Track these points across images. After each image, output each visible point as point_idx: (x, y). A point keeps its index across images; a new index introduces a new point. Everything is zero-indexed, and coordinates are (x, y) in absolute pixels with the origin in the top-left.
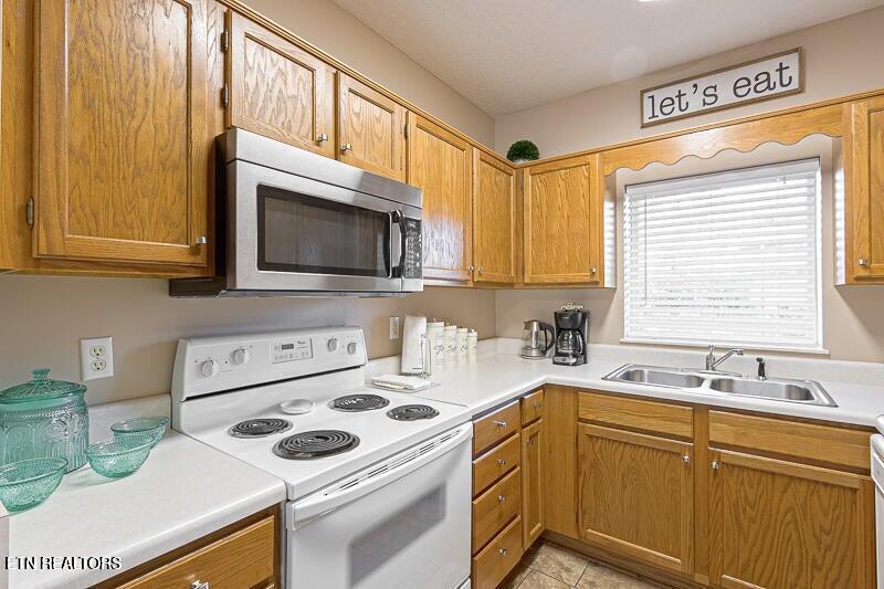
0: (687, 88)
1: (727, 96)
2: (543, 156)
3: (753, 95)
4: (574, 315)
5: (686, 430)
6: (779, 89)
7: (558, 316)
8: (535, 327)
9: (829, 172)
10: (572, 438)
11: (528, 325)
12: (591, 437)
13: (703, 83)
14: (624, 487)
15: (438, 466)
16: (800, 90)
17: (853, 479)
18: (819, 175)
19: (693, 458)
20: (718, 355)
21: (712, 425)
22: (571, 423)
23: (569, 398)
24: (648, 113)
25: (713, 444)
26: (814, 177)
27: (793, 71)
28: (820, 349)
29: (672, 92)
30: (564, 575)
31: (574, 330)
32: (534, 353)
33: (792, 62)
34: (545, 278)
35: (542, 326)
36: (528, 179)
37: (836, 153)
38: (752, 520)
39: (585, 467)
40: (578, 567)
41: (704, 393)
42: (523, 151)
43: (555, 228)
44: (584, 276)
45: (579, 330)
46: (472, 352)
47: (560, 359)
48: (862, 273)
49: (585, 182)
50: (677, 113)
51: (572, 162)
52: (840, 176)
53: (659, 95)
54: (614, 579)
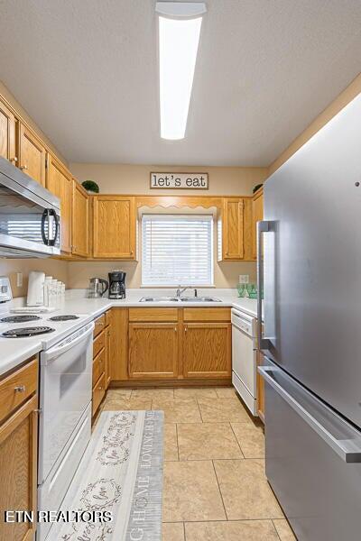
0: (169, 176)
1: (184, 185)
2: (101, 192)
3: (192, 186)
4: (120, 274)
5: (175, 318)
6: (201, 186)
7: (111, 275)
8: (97, 281)
9: (216, 221)
10: (125, 332)
11: (92, 280)
12: (135, 329)
13: (176, 176)
14: (150, 348)
15: (82, 345)
16: (207, 189)
17: (226, 325)
18: (212, 222)
19: (178, 328)
20: (181, 290)
21: (185, 314)
22: (125, 324)
23: (124, 313)
24: (153, 183)
25: (185, 322)
26: (210, 222)
27: (205, 181)
28: (213, 286)
29: (163, 176)
30: (124, 397)
31: (120, 282)
32: (96, 295)
33: (205, 177)
34: (106, 255)
35: (100, 281)
36: (96, 203)
37: (218, 214)
38: (197, 348)
39: (132, 344)
40: (128, 393)
41: (180, 303)
42: (90, 186)
43: (112, 230)
44: (128, 255)
45: (122, 281)
46: (63, 295)
47: (113, 296)
48: (226, 257)
49: (128, 209)
50: (165, 186)
51: (120, 198)
52: (220, 223)
53: (159, 176)
54: (145, 391)
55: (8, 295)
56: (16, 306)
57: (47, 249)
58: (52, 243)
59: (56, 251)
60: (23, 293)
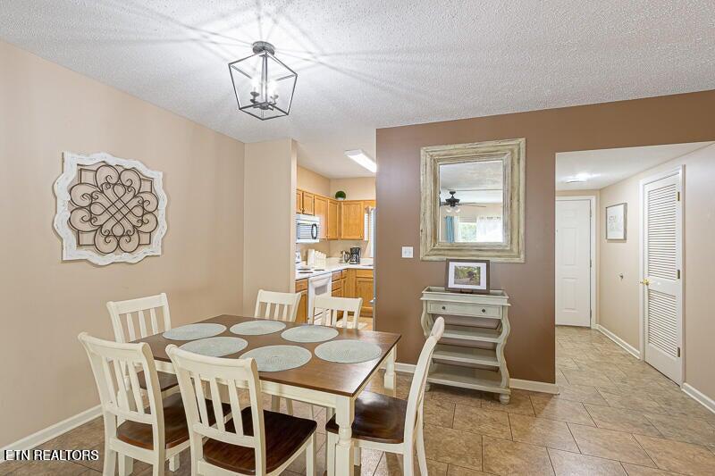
4: (356, 249)
7: (351, 249)
8: (344, 253)
12: (359, 281)
22: (355, 278)
32: (344, 261)
34: (347, 237)
35: (346, 253)
36: (343, 206)
42: (341, 195)
43: (351, 222)
44: (359, 237)
45: (357, 253)
47: (351, 262)
49: (359, 208)
51: (355, 203)
55: (299, 260)
56: (303, 264)
57: (314, 241)
58: (315, 238)
59: (317, 241)
60: (306, 259)
